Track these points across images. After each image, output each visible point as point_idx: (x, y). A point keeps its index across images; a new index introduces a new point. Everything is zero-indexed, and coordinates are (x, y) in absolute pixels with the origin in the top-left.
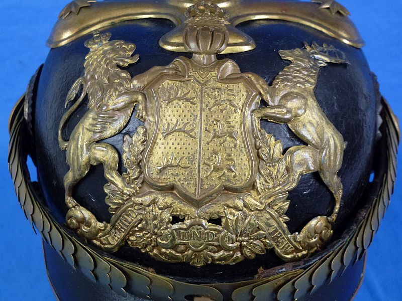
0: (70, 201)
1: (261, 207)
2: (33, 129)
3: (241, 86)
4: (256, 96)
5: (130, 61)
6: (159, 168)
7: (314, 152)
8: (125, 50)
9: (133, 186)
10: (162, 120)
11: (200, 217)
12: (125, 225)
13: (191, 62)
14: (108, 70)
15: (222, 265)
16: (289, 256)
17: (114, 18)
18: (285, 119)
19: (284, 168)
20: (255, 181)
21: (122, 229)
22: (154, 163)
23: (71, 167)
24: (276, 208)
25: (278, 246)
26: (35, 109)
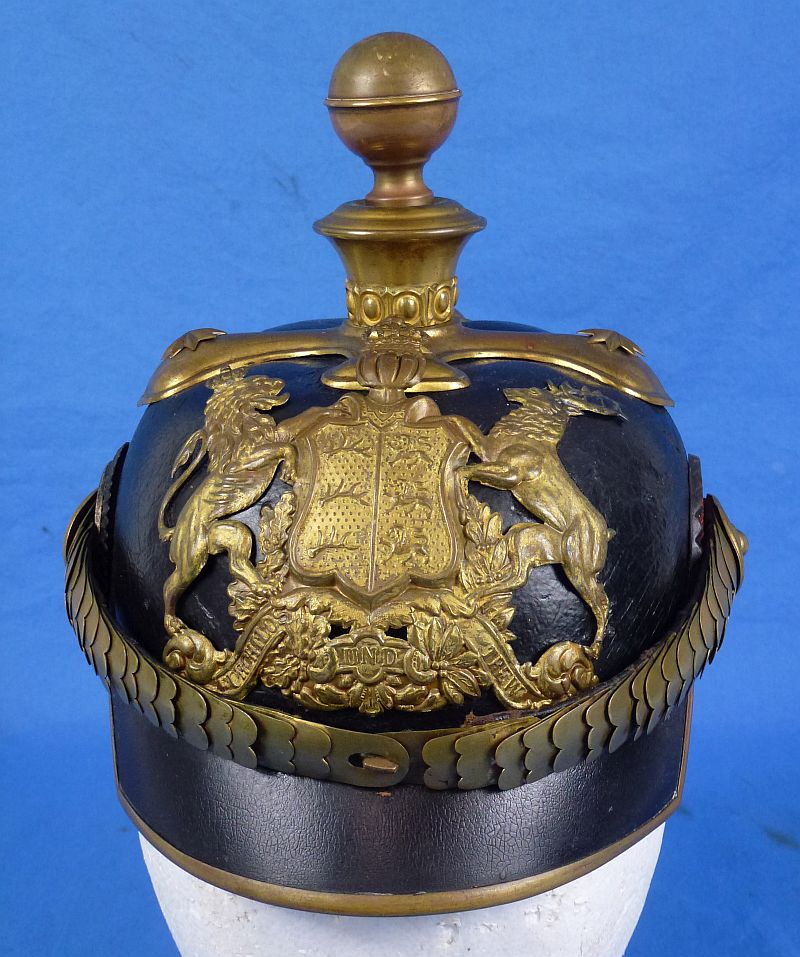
0: (170, 621)
1: (468, 611)
2: (110, 541)
3: (441, 430)
4: (463, 446)
5: (275, 403)
6: (313, 551)
7: (555, 536)
8: (268, 388)
9: (272, 581)
10: (319, 481)
11: (373, 624)
12: (259, 648)
13: (365, 399)
14: (242, 416)
15: (409, 712)
16: (519, 705)
17: (253, 357)
18: (506, 481)
19: (504, 552)
20: (458, 572)
21: (254, 657)
22: (306, 543)
23: (178, 563)
24: (492, 615)
25: (500, 683)
26: (115, 506)
